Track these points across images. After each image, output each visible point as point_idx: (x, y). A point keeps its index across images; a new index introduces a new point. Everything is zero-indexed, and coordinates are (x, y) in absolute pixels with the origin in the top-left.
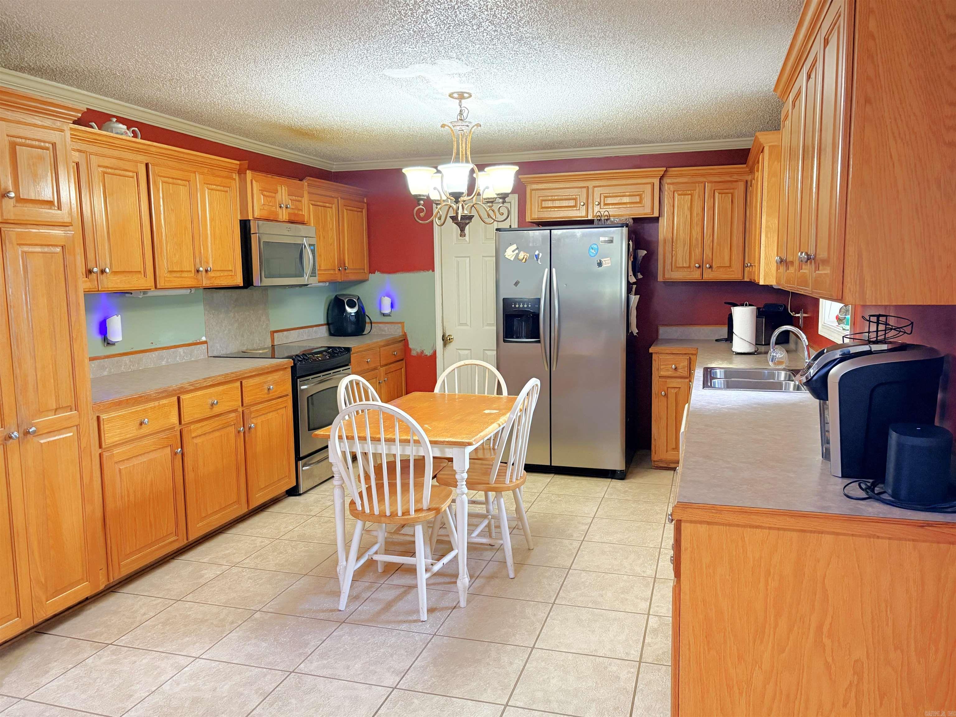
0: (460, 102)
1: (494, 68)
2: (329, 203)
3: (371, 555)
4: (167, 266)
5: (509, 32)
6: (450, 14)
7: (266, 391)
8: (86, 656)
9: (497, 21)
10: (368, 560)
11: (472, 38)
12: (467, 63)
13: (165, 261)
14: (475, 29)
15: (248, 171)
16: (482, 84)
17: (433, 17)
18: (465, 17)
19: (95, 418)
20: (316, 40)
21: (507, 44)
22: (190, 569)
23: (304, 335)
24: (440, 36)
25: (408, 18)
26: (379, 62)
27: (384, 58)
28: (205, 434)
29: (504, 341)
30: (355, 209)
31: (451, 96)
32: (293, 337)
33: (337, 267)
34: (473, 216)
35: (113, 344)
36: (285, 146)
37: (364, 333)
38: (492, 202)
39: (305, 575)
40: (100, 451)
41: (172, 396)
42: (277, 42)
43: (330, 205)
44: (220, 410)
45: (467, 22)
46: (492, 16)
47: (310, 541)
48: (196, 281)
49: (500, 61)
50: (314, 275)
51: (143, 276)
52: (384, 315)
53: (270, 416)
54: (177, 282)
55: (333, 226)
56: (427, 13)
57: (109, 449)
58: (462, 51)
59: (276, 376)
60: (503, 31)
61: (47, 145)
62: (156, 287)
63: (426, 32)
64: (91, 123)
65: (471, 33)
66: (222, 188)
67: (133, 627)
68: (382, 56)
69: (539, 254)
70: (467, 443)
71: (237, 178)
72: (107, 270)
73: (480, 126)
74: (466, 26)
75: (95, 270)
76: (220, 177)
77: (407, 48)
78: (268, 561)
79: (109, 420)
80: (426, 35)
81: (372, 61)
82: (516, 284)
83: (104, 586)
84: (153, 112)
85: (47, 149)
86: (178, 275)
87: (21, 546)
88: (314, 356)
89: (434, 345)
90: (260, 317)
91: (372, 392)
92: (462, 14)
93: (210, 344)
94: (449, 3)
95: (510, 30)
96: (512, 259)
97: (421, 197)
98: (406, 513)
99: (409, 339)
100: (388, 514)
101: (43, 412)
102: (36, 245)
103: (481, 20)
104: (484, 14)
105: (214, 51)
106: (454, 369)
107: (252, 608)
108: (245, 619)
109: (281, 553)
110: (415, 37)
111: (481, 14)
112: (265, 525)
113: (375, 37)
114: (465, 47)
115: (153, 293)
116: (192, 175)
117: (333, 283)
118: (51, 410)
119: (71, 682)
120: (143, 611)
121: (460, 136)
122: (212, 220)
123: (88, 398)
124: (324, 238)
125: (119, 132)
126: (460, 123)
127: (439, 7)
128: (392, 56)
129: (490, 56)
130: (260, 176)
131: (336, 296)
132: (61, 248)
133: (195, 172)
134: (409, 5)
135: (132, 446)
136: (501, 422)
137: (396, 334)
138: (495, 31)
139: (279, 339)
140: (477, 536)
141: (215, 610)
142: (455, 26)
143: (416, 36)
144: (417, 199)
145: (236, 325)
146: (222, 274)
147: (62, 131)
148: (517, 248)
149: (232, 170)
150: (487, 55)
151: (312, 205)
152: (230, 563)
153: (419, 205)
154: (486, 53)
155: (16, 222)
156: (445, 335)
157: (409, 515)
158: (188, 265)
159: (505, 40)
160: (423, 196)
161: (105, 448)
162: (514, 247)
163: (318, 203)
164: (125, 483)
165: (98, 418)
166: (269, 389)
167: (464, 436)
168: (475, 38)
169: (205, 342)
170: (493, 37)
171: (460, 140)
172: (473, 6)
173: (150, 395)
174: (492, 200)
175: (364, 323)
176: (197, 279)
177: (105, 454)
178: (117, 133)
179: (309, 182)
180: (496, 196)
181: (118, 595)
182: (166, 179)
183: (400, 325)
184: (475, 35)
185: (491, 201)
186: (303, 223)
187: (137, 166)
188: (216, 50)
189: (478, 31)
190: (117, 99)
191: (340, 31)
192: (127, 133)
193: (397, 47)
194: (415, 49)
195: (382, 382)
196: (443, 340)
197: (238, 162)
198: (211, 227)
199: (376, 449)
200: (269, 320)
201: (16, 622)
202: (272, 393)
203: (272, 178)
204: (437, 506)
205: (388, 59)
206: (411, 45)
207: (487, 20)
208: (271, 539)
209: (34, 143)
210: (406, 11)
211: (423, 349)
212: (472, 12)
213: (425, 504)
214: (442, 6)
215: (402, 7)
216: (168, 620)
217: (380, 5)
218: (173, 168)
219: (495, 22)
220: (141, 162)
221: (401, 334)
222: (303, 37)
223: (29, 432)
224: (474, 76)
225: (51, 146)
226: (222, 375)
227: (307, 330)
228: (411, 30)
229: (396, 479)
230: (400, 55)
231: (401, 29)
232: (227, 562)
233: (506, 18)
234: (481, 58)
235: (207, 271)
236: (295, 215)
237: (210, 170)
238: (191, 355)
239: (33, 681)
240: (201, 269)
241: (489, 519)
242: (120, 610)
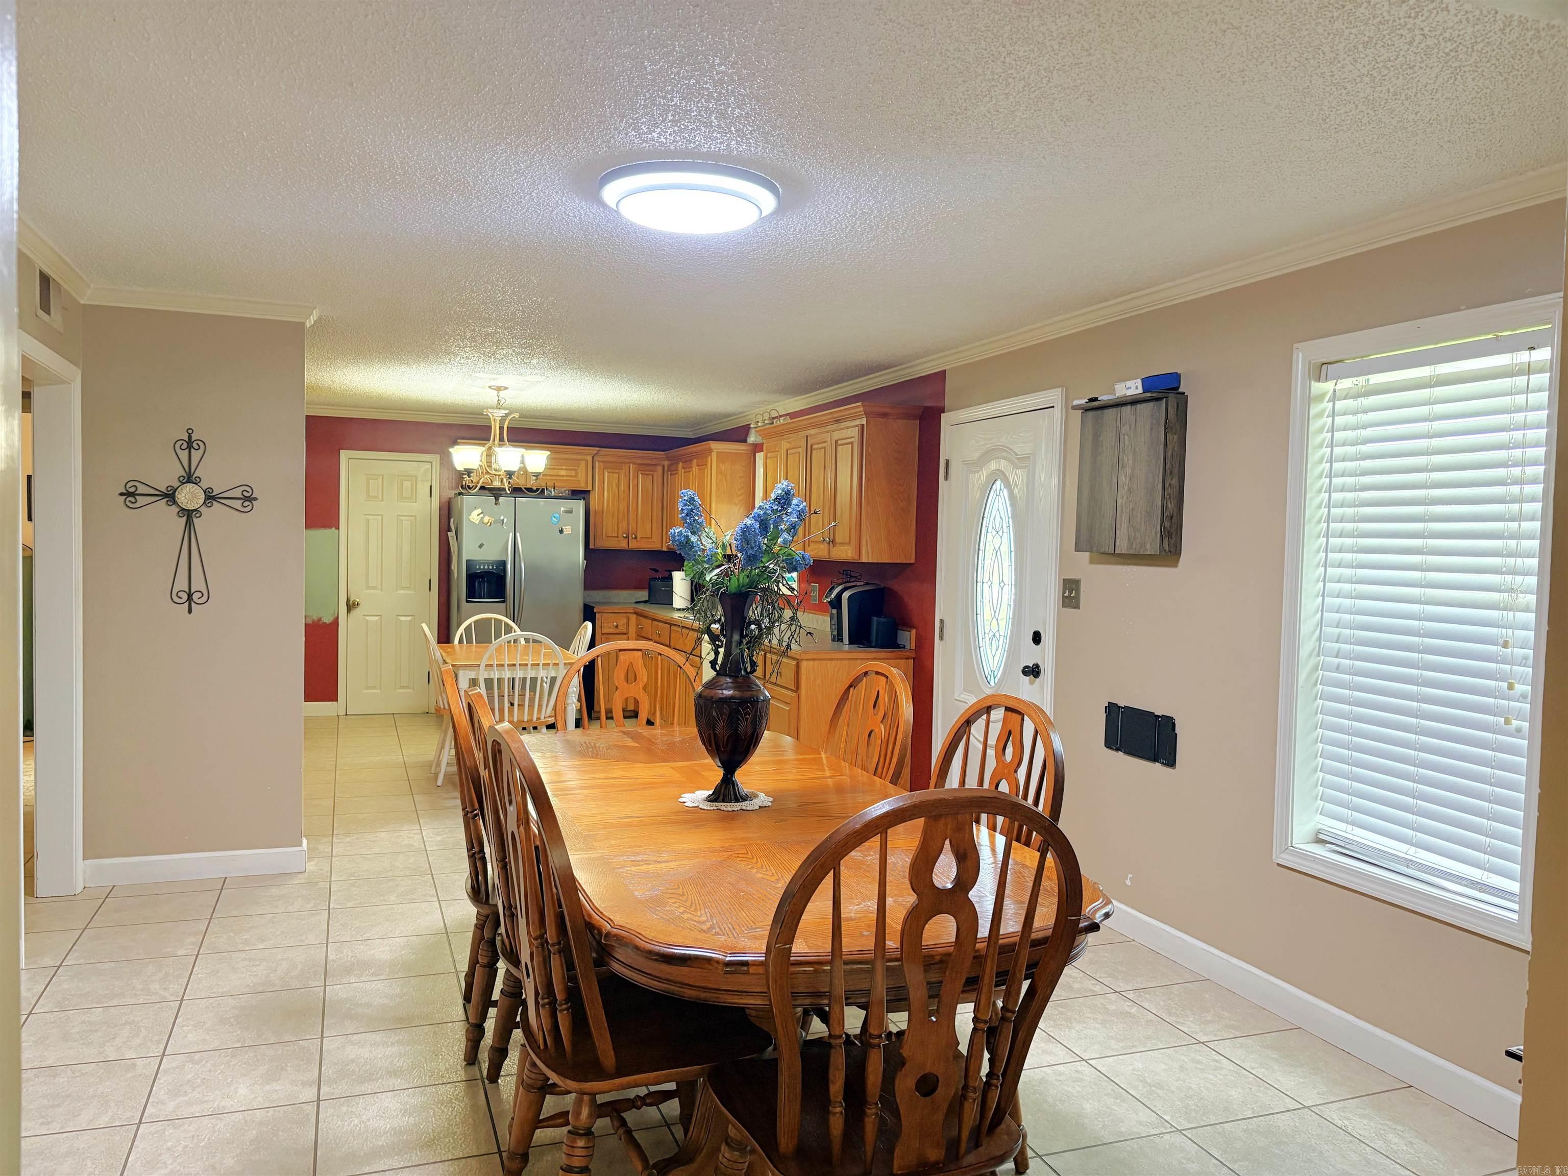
0: (498, 393)
29: (467, 601)
31: (490, 387)
69: (503, 520)
82: (481, 546)
89: (336, 611)
96: (477, 522)
148: (482, 513)
156: (350, 601)
162: (479, 511)
196: (347, 606)
199: (501, 674)
211: (320, 616)
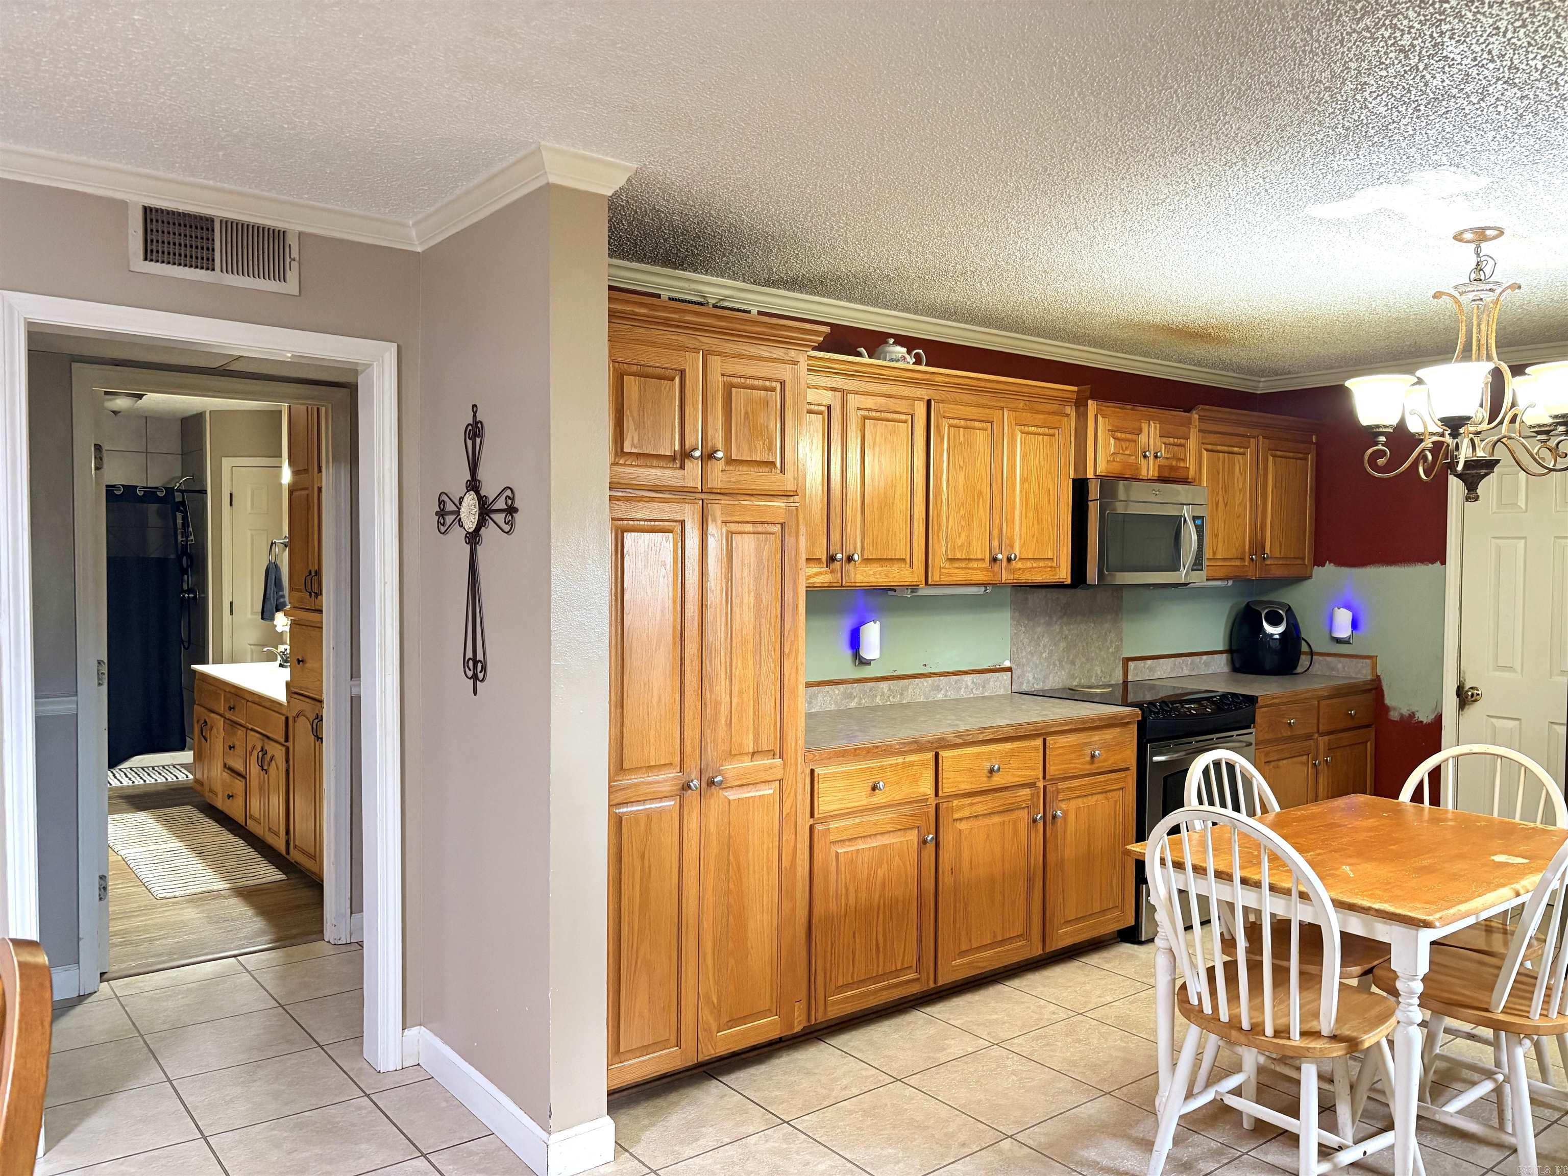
0: (1478, 247)
1: (1542, 171)
2: (1240, 447)
3: (1222, 1094)
4: (946, 551)
5: (1556, 94)
6: (1411, 82)
7: (1088, 759)
8: (751, 1131)
9: (1520, 78)
10: (1214, 1101)
11: (1473, 120)
12: (1475, 170)
13: (943, 543)
14: (1475, 101)
15: (1090, 402)
16: (1521, 207)
17: (1378, 95)
18: (1447, 82)
19: (808, 772)
20: (1165, 176)
21: (1559, 120)
22: (932, 1031)
23: (1185, 667)
24: (1403, 128)
25: (1326, 105)
26: (1293, 195)
27: (1300, 186)
28: (976, 816)
30: (1291, 455)
31: (1458, 237)
32: (1163, 670)
33: (1247, 555)
34: (1498, 461)
35: (868, 663)
36: (1167, 357)
37: (1296, 671)
38: (1547, 433)
39: (1106, 1093)
40: (811, 822)
41: (928, 750)
42: (1101, 190)
43: (1242, 450)
44: (1003, 782)
45: (1454, 91)
46: (1506, 69)
47: (1134, 1031)
48: (990, 574)
49: (1551, 156)
50: (1200, 567)
51: (908, 566)
52: (1338, 641)
53: (1092, 800)
54: (960, 575)
55: (1245, 482)
56: (1363, 90)
57: (825, 820)
58: (1459, 149)
59: (1109, 735)
60: (1541, 95)
61: (774, 384)
62: (927, 583)
63: (1371, 126)
64: (859, 349)
65: (1468, 112)
66: (1046, 430)
67: (826, 1104)
68: (1295, 184)
70: (1420, 920)
71: (1073, 414)
72: (856, 557)
73: (1520, 287)
74: (1453, 100)
75: (839, 556)
76: (1043, 412)
77: (1341, 162)
78: (1052, 1050)
79: (828, 777)
80: (1372, 131)
81: (1278, 195)
83: (801, 1027)
84: (954, 324)
85: (773, 390)
86: (963, 565)
87: (690, 945)
88: (1183, 707)
89: (1439, 703)
90: (1106, 634)
91: (1259, 784)
92: (1439, 79)
93: (1017, 672)
94: (1403, 62)
95: (1557, 89)
97: (1381, 430)
98: (1282, 1032)
99: (1385, 688)
100: (1246, 1025)
101: (735, 755)
102: (748, 522)
103: (1484, 82)
104: (1488, 69)
105: (1010, 220)
106: (1447, 760)
107: (1001, 1128)
108: (984, 1145)
109: (1079, 1041)
110: (1351, 139)
111: (1481, 70)
112: (1069, 984)
113: (1271, 151)
114: (1462, 140)
115: (924, 591)
116: (998, 413)
117: (1242, 581)
118: (747, 754)
119: (718, 1166)
120: (845, 1082)
121: (1475, 311)
122: (1024, 480)
123: (799, 742)
124: (1226, 505)
125: (894, 357)
126: (1476, 286)
127: (1384, 73)
128: (1314, 181)
129: (1523, 150)
130: (1111, 408)
131: (1248, 603)
132: (779, 526)
133: (1002, 408)
134: (1321, 82)
135: (858, 820)
136: (1524, 887)
137: (1359, 676)
138: (1522, 98)
139: (1136, 672)
140: (1457, 1113)
141: (944, 1112)
142: (1429, 104)
143: (1353, 136)
144: (1371, 433)
145: (1063, 645)
146: (1035, 565)
147: (795, 363)
149: (1065, 401)
150: (1518, 148)
151: (1207, 450)
152: (993, 1037)
153: (1377, 444)
154: (1514, 144)
155: (723, 491)
156: (1463, 688)
157: (1289, 1038)
158: (980, 550)
159: (1551, 111)
160: (1385, 427)
161: (819, 819)
163: (1219, 448)
164: (843, 876)
165: (812, 771)
166: (1093, 756)
167: (1419, 906)
168: (1479, 119)
169: (1009, 669)
170: (1521, 111)
171: (1475, 318)
172: (1458, 58)
173: (891, 746)
174: (1547, 429)
175: (1299, 653)
176: (993, 572)
177: (818, 827)
178: (891, 360)
179: (1202, 414)
180: (1550, 421)
181: (822, 1046)
182: (956, 422)
183: (1367, 661)
184: (1479, 112)
185: (1544, 431)
186: (1185, 481)
187: (913, 406)
188: (1013, 219)
189: (1483, 104)
190: (902, 311)
191: (1203, 152)
192: (905, 358)
193: (1319, 162)
194: (1357, 161)
195: (1320, 763)
196: (1458, 696)
197: (1075, 389)
198: (1021, 491)
200: (1121, 640)
201: (672, 1053)
202: (1100, 762)
203: (1132, 410)
204: (1354, 1034)
205: (1308, 188)
206: (1348, 154)
207: (1498, 79)
208: (1069, 1012)
209: (756, 382)
210: (1319, 93)
211: (1414, 709)
212: (1460, 70)
213: (1327, 1022)
214: (1391, 71)
215: (1309, 87)
216: (874, 1108)
217: (1265, 92)
218: (967, 405)
219: (1517, 81)
220: (921, 399)
221: (1369, 678)
222: (1142, 175)
223: (713, 783)
224: (1498, 193)
225: (779, 385)
226: (1012, 725)
227: (1189, 659)
228: (1340, 126)
229: (1289, 960)
230: (1330, 176)
231: (1317, 129)
232: (989, 1034)
233: (1540, 67)
234: (1505, 158)
235: (1009, 560)
236: (1171, 468)
237: (1027, 403)
238: (984, 687)
239: (677, 1148)
240: (1000, 556)
241: (1495, 1080)
242: (816, 1071)
